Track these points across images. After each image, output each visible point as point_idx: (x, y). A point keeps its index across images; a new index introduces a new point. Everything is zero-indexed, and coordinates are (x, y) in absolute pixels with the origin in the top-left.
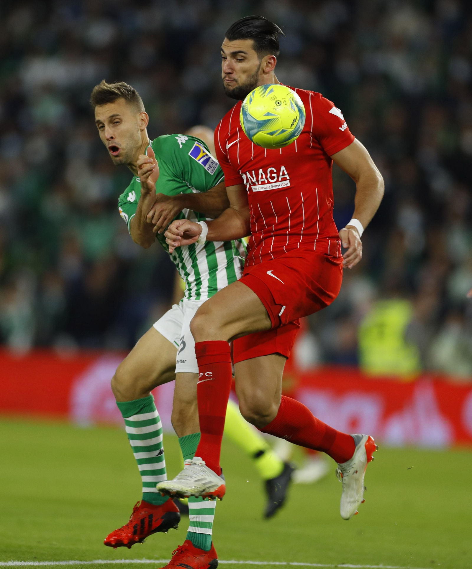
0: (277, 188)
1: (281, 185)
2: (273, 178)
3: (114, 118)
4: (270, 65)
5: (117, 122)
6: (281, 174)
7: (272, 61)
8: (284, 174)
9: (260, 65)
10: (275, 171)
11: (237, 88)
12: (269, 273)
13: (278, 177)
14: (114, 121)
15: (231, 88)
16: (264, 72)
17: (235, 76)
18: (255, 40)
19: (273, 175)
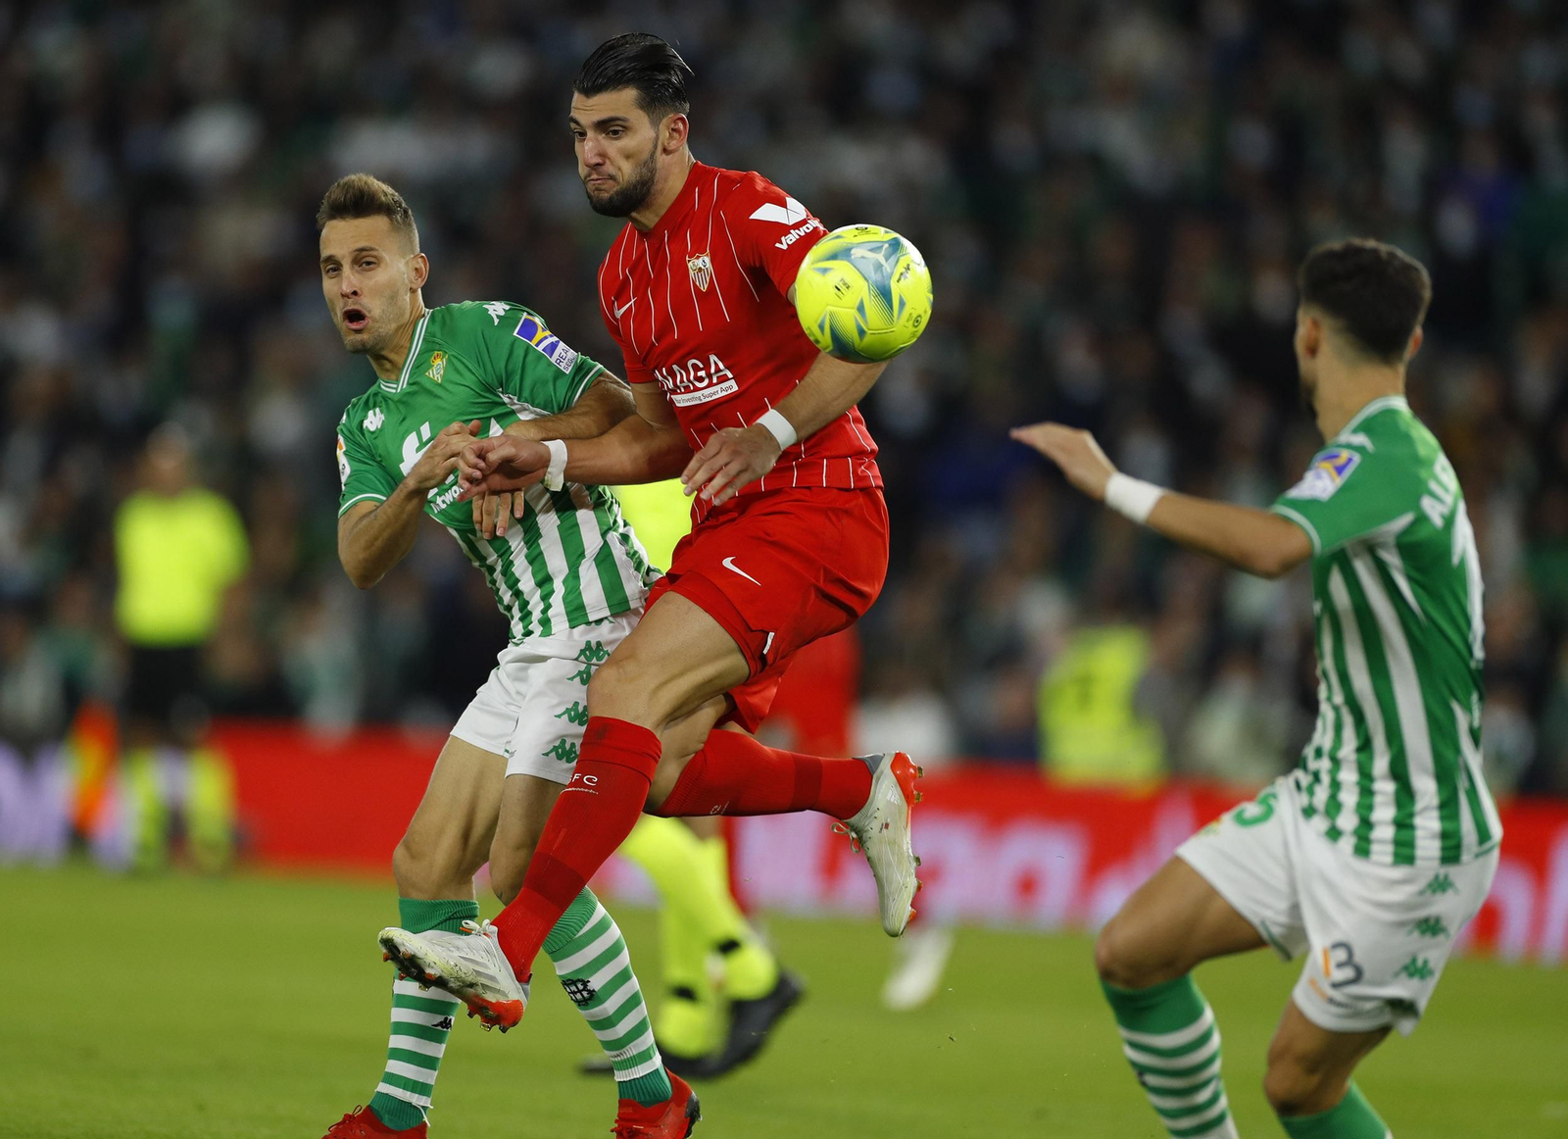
0: (714, 397)
1: (719, 392)
2: (701, 379)
3: (364, 253)
4: (675, 134)
5: (369, 263)
6: (713, 370)
7: (680, 126)
8: (718, 370)
9: (657, 138)
10: (701, 366)
11: (617, 193)
12: (727, 563)
13: (709, 376)
14: (365, 260)
15: (605, 195)
16: (665, 151)
17: (609, 168)
18: (638, 88)
19: (700, 374)
